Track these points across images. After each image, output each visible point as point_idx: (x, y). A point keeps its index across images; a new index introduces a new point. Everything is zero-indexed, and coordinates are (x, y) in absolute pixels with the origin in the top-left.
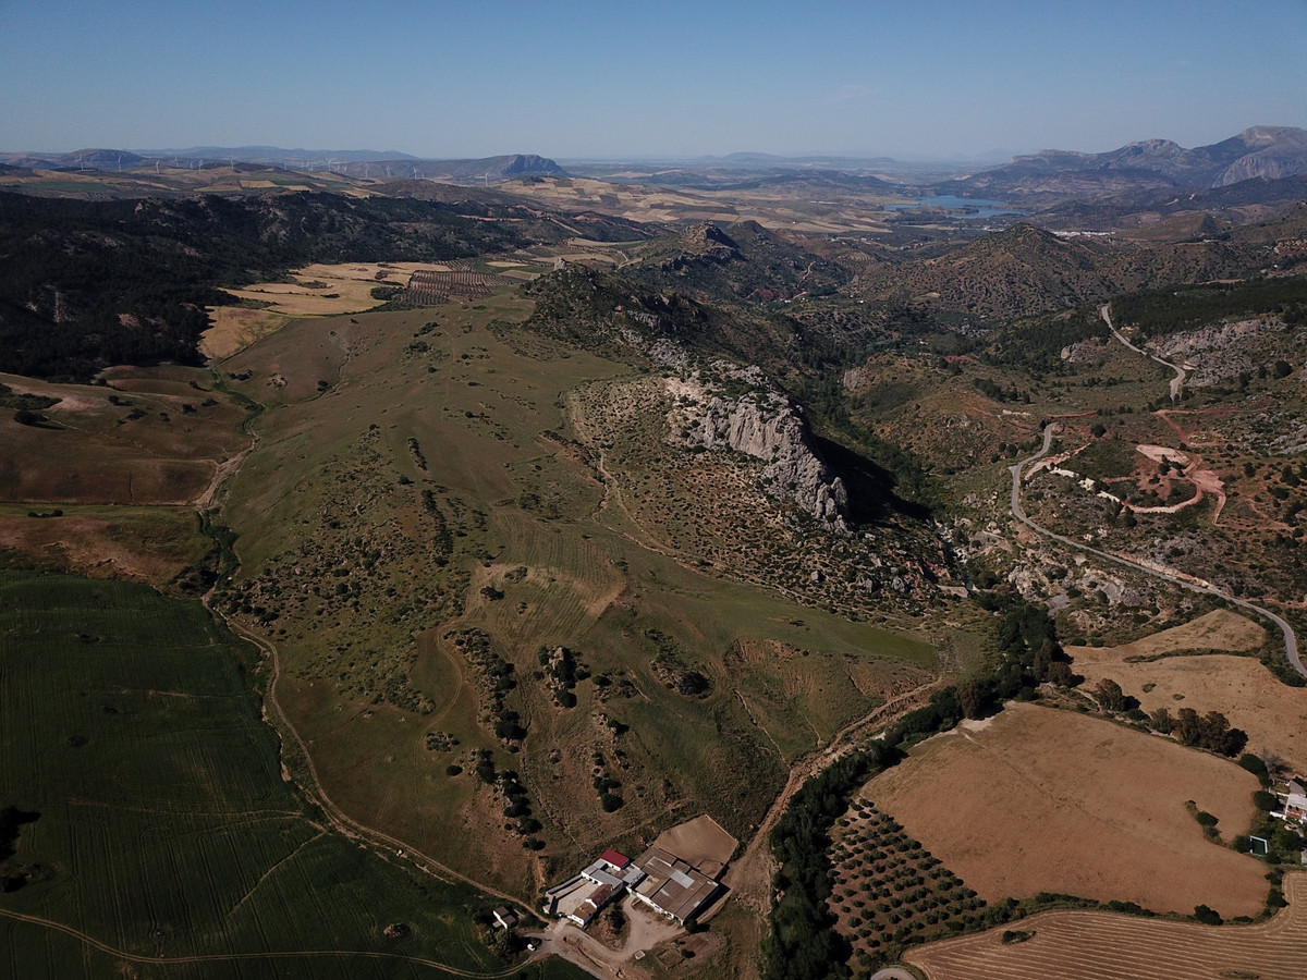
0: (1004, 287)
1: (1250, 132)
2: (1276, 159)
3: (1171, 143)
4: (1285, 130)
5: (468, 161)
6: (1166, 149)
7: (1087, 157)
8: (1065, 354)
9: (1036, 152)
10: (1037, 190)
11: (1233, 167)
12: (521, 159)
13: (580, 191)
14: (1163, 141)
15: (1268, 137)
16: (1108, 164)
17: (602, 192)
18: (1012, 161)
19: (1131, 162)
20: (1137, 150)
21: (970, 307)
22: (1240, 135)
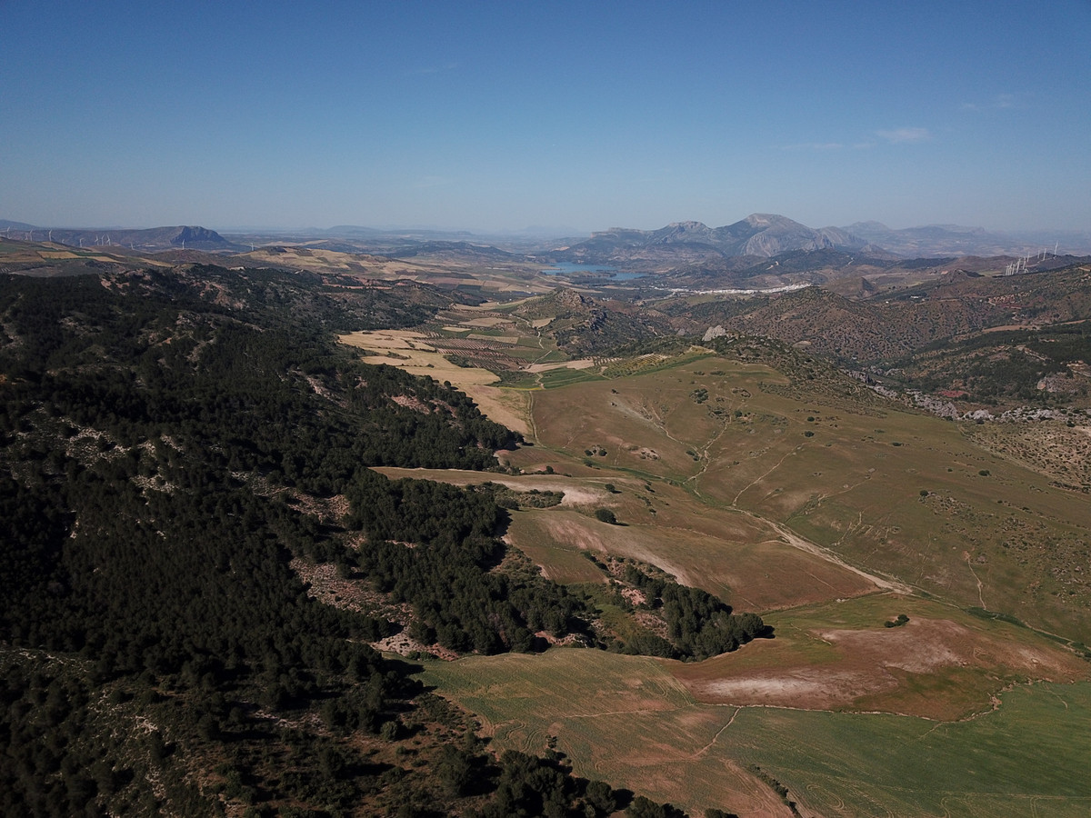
0: (857, 336)
1: (752, 217)
2: (776, 237)
3: (702, 224)
4: (774, 216)
5: (133, 231)
6: (699, 229)
7: (646, 234)
8: (1041, 386)
9: (606, 230)
10: (632, 258)
11: (752, 240)
12: (187, 230)
13: (325, 260)
14: (696, 223)
15: (766, 221)
16: (666, 239)
17: (344, 260)
18: (592, 236)
19: (679, 237)
20: (681, 229)
21: (838, 351)
22: (746, 219)
